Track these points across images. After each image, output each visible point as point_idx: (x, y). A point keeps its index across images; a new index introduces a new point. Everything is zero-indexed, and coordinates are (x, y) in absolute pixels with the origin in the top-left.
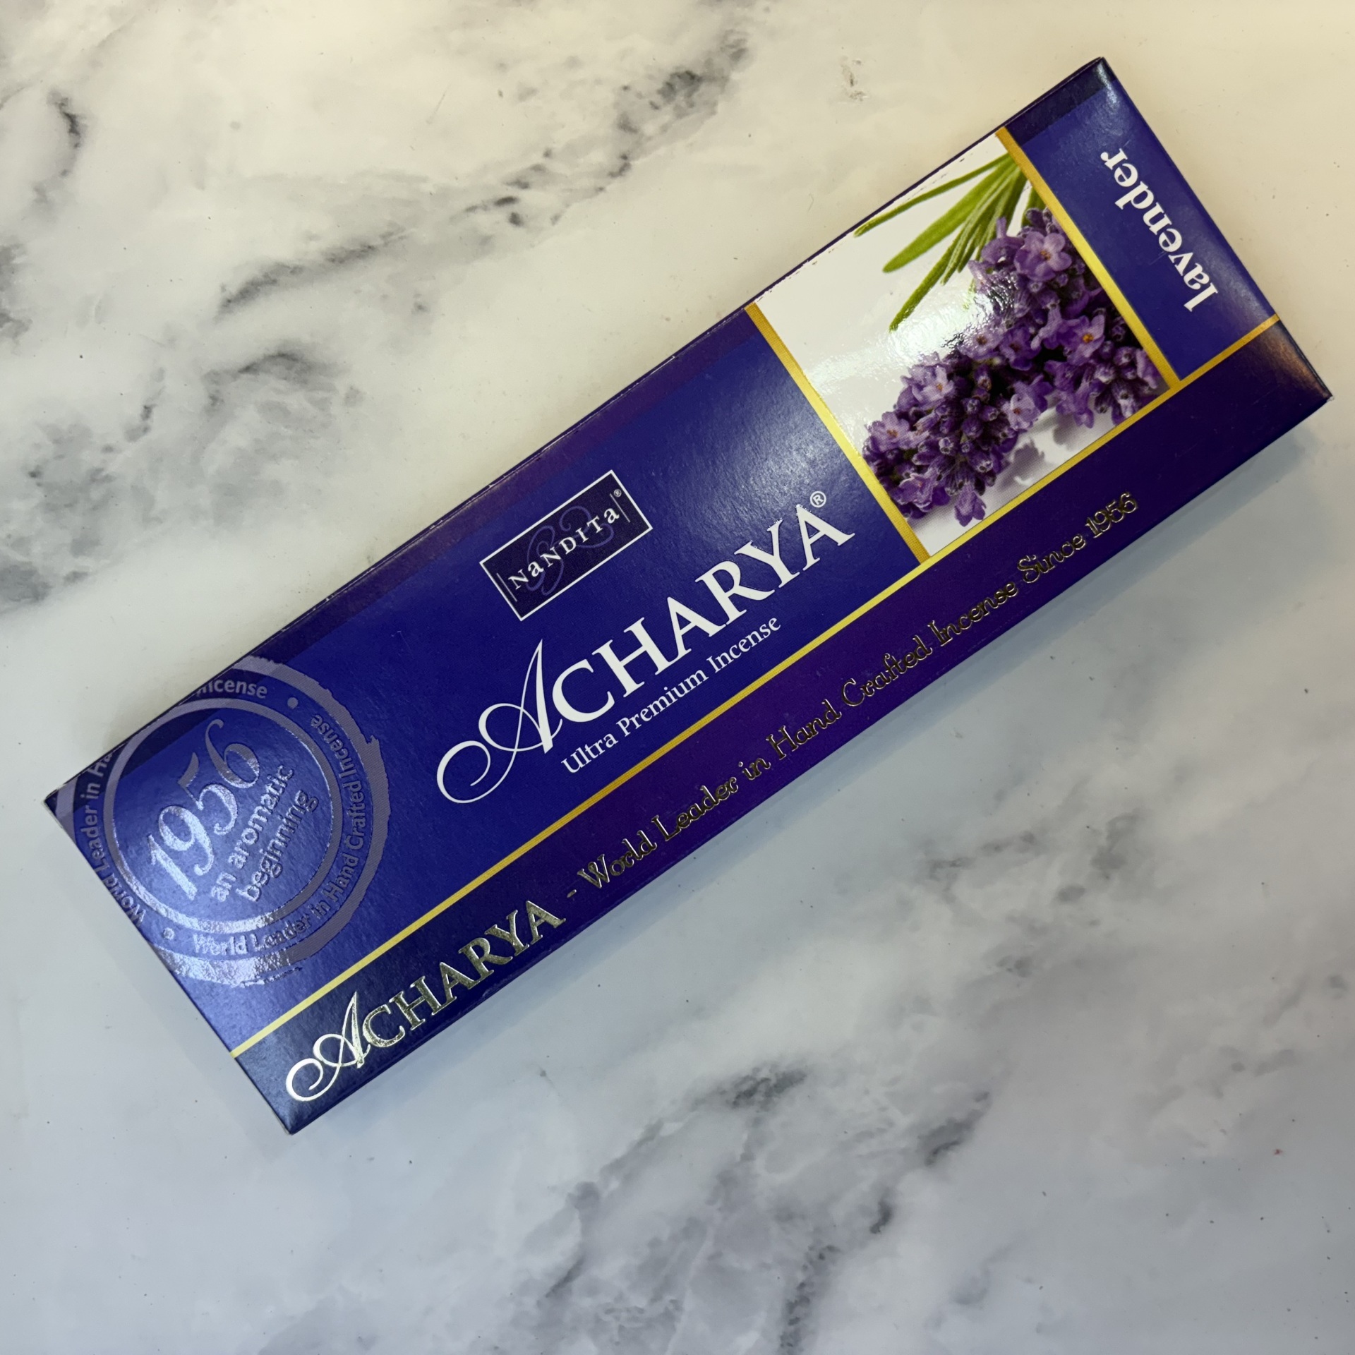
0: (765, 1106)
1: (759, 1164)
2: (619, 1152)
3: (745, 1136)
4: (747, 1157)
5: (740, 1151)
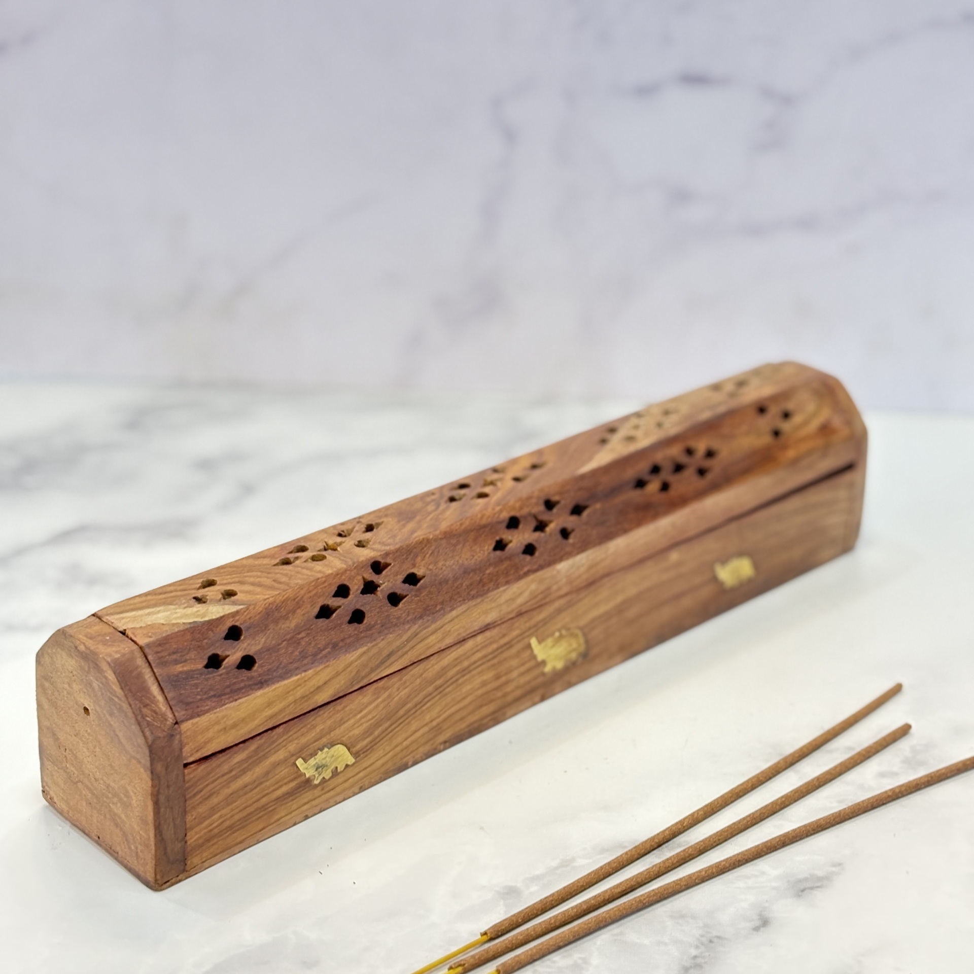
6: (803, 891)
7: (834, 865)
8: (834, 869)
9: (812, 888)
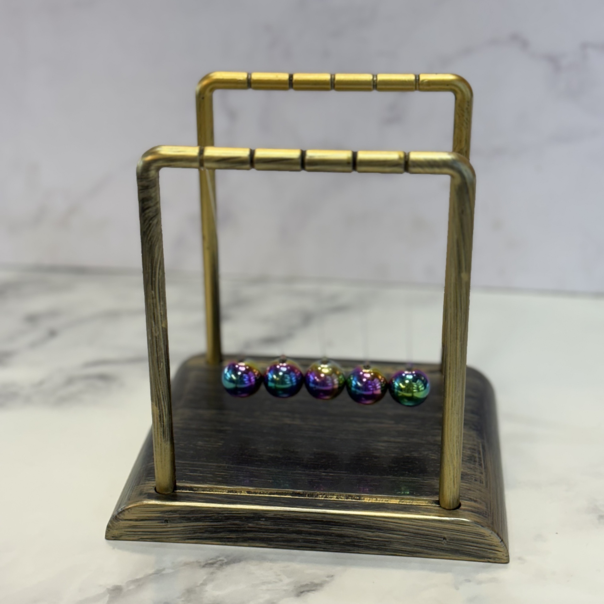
0: (218, 569)
1: (209, 588)
2: (138, 577)
3: (205, 577)
4: (204, 584)
5: (201, 582)
6: (302, 592)
7: (328, 577)
8: (327, 579)
9: (308, 591)
